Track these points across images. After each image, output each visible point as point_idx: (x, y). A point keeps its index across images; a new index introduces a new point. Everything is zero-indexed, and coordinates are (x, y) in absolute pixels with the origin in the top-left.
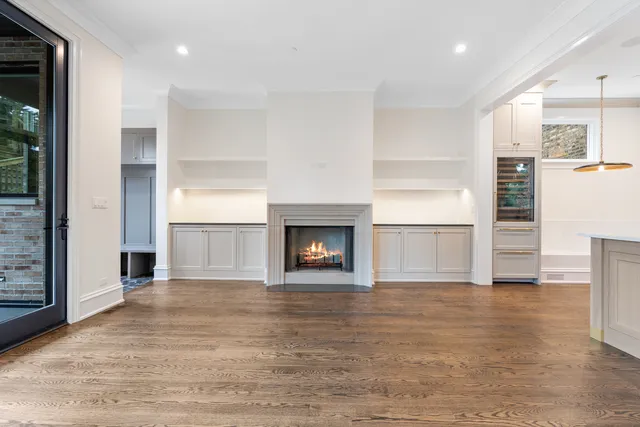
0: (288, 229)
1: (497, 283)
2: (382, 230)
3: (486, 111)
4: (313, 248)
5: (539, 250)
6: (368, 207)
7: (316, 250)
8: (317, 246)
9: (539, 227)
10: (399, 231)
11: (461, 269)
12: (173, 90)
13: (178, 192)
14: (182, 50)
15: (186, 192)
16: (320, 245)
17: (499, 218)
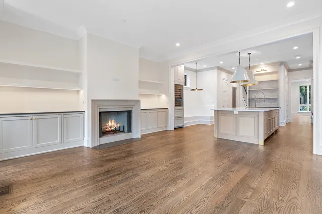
0: (100, 113)
1: (175, 129)
3: (172, 67)
4: (110, 124)
5: (183, 116)
6: (139, 101)
7: (112, 124)
9: (183, 109)
10: (146, 112)
11: (165, 125)
16: (113, 121)
17: (176, 106)
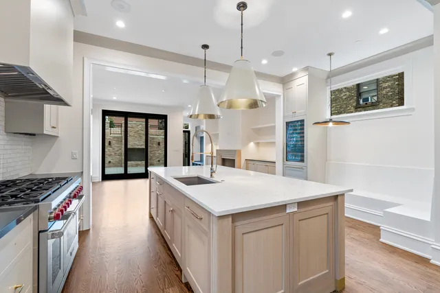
10: (254, 163)
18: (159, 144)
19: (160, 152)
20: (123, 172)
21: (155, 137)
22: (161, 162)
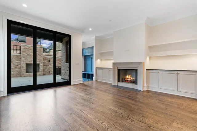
0: (119, 70)
2: (150, 71)
7: (128, 77)
8: (129, 76)
10: (158, 72)
12: (96, 37)
13: (99, 60)
14: (90, 29)
15: (101, 60)
18: (49, 61)
19: (50, 66)
20: (32, 84)
21: (46, 56)
22: (51, 72)
